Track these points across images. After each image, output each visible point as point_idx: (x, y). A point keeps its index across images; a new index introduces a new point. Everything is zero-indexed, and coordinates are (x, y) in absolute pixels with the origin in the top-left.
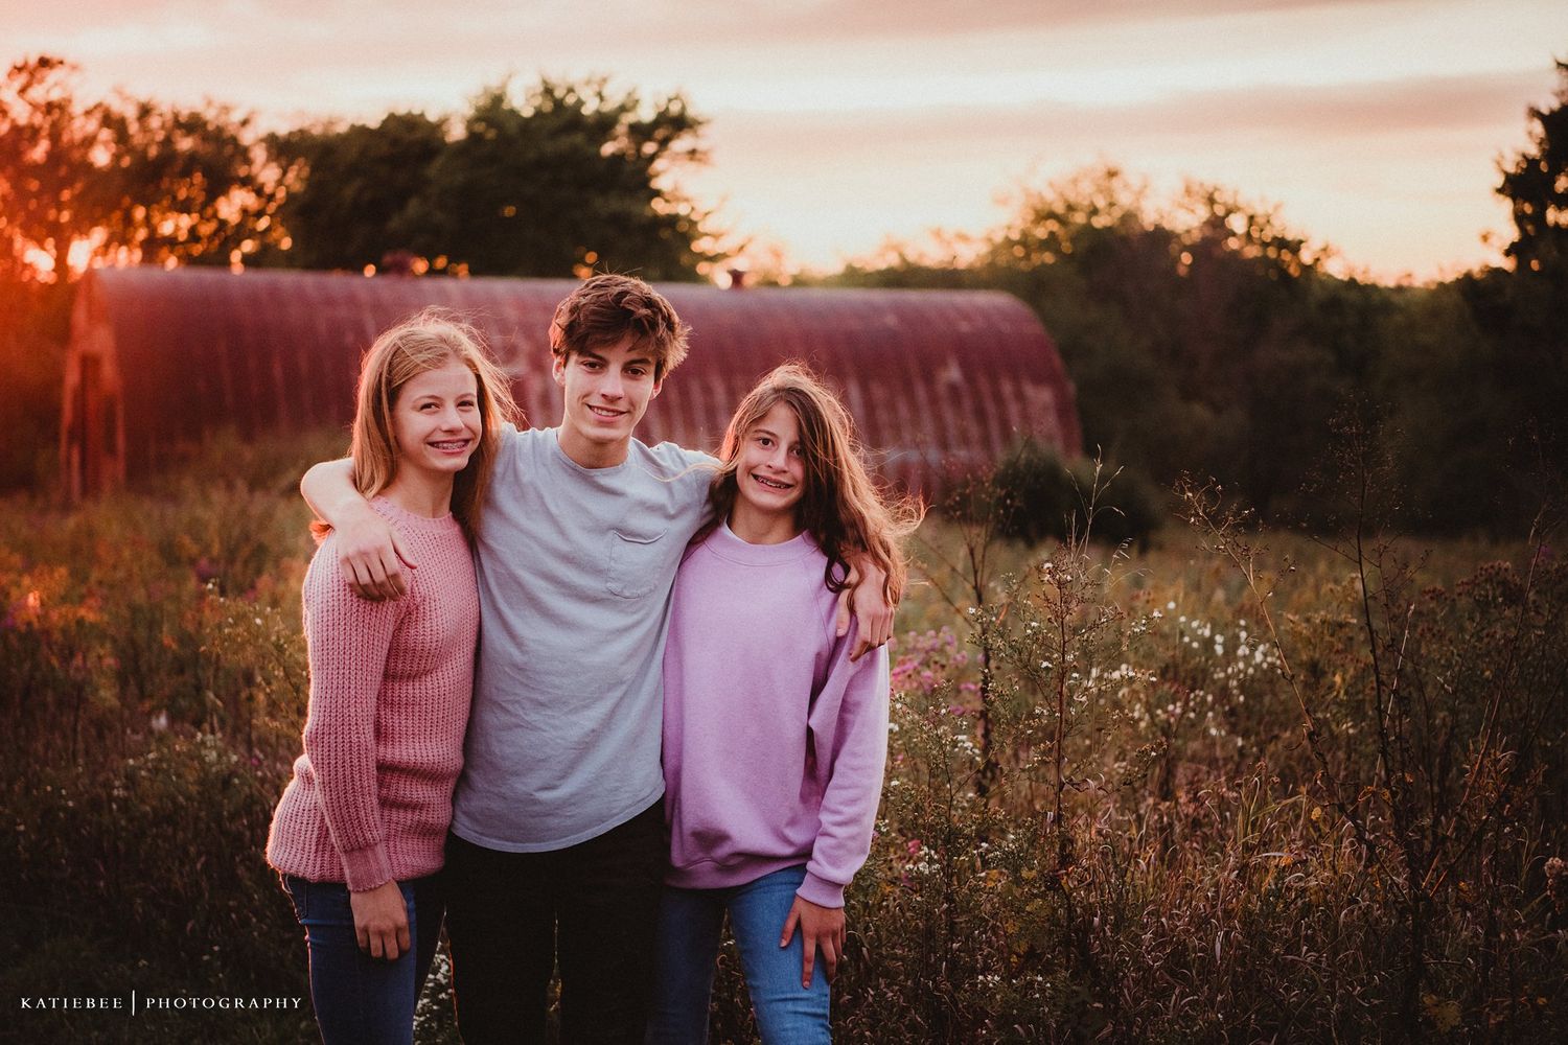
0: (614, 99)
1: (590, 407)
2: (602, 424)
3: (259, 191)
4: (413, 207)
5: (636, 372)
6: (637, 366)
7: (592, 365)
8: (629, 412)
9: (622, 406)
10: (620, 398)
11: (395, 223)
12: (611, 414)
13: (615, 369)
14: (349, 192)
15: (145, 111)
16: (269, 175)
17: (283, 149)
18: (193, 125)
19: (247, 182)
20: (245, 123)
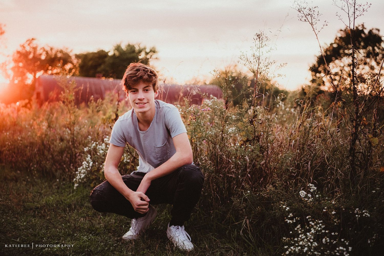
0: (142, 47)
1: (137, 103)
2: (141, 108)
3: (73, 64)
4: (102, 66)
5: (147, 90)
6: (147, 88)
7: (134, 91)
8: (148, 102)
9: (145, 101)
10: (144, 99)
11: (99, 69)
12: (143, 104)
13: (141, 91)
14: (90, 63)
15: (51, 49)
16: (75, 61)
17: (77, 57)
18: (61, 52)
19: (71, 62)
20: (71, 51)
